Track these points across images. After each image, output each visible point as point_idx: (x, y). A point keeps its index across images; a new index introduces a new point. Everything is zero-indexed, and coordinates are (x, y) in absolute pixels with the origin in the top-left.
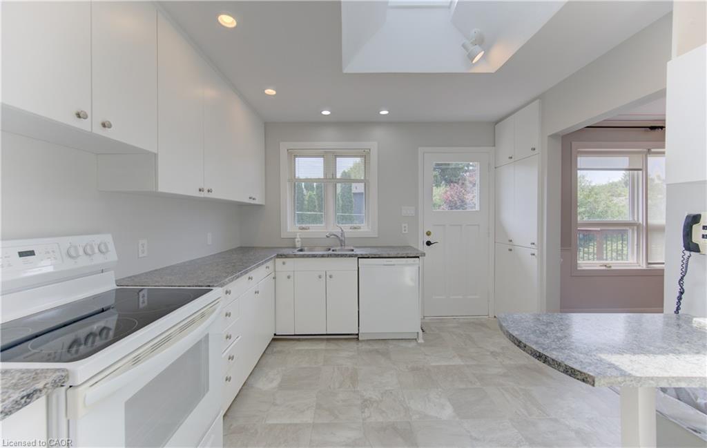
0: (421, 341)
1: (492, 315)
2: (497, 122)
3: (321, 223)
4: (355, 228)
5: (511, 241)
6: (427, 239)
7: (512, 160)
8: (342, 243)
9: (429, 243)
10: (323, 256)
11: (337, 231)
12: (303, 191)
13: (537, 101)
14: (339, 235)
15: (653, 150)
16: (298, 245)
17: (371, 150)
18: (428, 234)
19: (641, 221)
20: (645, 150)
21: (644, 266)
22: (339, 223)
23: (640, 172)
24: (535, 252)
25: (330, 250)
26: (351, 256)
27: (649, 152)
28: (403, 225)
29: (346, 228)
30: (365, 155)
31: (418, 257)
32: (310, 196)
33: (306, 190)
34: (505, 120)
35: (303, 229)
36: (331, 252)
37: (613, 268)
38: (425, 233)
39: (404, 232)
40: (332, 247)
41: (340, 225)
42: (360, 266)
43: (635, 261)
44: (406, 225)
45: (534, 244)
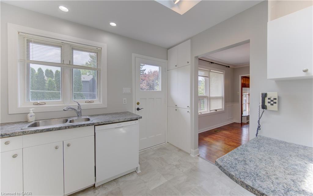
0: (139, 171)
1: (166, 142)
2: (168, 49)
3: (59, 98)
4: (90, 102)
5: (176, 106)
6: (137, 106)
7: (177, 67)
8: (79, 114)
9: (138, 109)
10: (59, 129)
11: (74, 105)
12: (44, 77)
13: (190, 40)
14: (76, 108)
15: (211, 71)
16: (32, 120)
17: (102, 49)
18: (138, 104)
19: (208, 96)
20: (209, 70)
21: (209, 112)
22: (75, 98)
23: (208, 78)
24: (189, 110)
25: (67, 121)
26: (88, 125)
27: (210, 71)
28: (124, 99)
29: (83, 102)
30: (98, 52)
31: (137, 120)
32: (50, 81)
33: (47, 77)
34: (172, 48)
35: (38, 104)
36: (68, 124)
37: (203, 113)
38: (136, 103)
39: (124, 103)
40: (69, 117)
41: (76, 100)
42: (96, 132)
43: (207, 110)
44: (125, 99)
45: (188, 107)
